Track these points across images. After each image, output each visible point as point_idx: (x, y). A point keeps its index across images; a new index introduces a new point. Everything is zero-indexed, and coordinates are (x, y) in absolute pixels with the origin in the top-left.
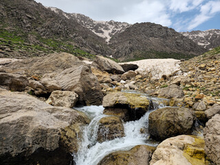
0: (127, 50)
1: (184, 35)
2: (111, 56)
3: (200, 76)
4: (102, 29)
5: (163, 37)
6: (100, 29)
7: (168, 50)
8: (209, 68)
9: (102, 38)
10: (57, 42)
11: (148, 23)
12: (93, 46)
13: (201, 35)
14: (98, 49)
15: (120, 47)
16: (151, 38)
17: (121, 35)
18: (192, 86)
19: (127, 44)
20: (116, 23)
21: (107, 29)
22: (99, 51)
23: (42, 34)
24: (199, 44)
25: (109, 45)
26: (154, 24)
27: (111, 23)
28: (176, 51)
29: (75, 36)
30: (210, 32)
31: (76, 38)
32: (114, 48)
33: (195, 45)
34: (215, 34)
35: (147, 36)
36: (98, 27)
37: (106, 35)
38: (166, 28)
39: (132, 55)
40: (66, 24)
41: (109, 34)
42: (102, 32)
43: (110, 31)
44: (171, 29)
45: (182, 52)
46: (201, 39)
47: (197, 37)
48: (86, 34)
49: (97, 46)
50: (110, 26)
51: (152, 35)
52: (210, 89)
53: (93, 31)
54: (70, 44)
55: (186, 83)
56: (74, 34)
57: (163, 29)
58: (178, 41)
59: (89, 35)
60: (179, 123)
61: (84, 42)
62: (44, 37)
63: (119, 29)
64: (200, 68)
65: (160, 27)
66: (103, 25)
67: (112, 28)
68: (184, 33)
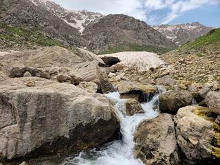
0: (102, 42)
1: (155, 28)
2: (85, 48)
3: (182, 69)
4: (75, 19)
5: (136, 30)
6: (72, 18)
7: (140, 42)
8: (188, 62)
9: (75, 28)
10: (26, 31)
11: (122, 15)
12: (66, 37)
13: (169, 29)
14: (71, 40)
15: (94, 38)
16: (124, 31)
17: (95, 26)
18: (180, 76)
19: (101, 36)
20: (89, 13)
21: (80, 19)
22: (73, 42)
23: (7, 22)
24: (168, 37)
25: (83, 36)
26: (126, 17)
27: (83, 13)
28: (148, 43)
29: (46, 26)
30: (177, 26)
31: (47, 28)
32: (89, 40)
33: (164, 38)
34: (181, 29)
35: (120, 28)
36: (69, 16)
37: (79, 25)
38: (138, 21)
39: (106, 47)
40: (35, 12)
41: (83, 25)
42: (74, 22)
43: (83, 21)
44: (143, 22)
45: (153, 44)
46: (170, 32)
47: (166, 30)
48: (57, 23)
49: (71, 37)
50: (83, 16)
51: (126, 28)
52: (193, 78)
53: (65, 20)
54: (40, 34)
55: (174, 74)
56: (45, 23)
57: (135, 22)
58: (150, 34)
59: (61, 25)
60: (184, 100)
61: (56, 32)
62: (10, 26)
63: (93, 20)
64: (180, 62)
65: (133, 20)
66: (76, 15)
67: (84, 18)
68: (154, 26)
